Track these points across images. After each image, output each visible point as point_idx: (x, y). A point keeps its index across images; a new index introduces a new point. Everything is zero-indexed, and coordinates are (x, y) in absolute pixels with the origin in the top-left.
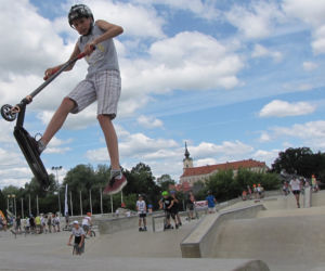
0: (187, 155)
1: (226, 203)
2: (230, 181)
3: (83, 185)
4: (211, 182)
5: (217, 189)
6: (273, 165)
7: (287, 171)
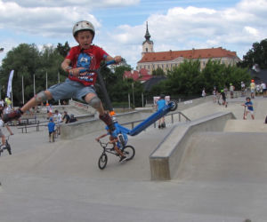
0: (148, 37)
1: (191, 101)
2: (195, 74)
3: (25, 68)
4: (174, 74)
5: (180, 83)
6: (245, 57)
7: (260, 67)
